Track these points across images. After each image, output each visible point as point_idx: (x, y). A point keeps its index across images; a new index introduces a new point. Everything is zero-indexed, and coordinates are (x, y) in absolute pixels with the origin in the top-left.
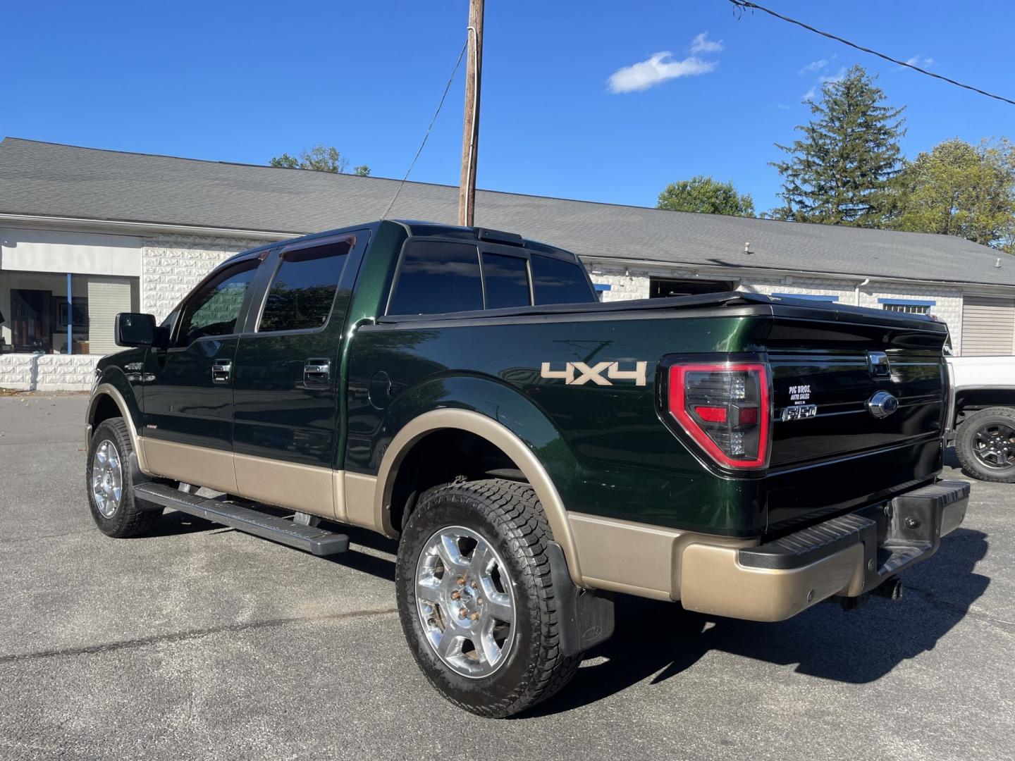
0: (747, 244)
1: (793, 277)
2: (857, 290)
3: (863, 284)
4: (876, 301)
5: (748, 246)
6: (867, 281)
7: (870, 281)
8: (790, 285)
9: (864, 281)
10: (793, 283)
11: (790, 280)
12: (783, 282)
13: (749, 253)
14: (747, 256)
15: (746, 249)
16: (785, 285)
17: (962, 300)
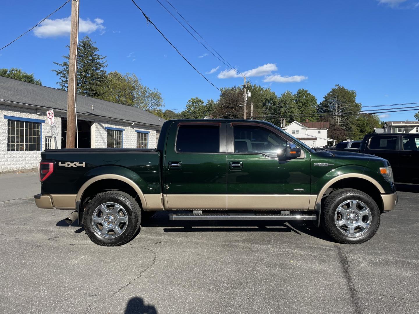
0: (93, 106)
1: (112, 121)
2: (130, 127)
3: (132, 125)
4: (135, 131)
5: (93, 107)
6: (133, 124)
7: (135, 124)
8: (111, 124)
9: (132, 124)
10: (112, 123)
11: (111, 122)
12: (108, 122)
13: (93, 110)
14: (93, 111)
15: (92, 108)
16: (109, 124)
17: (155, 131)
